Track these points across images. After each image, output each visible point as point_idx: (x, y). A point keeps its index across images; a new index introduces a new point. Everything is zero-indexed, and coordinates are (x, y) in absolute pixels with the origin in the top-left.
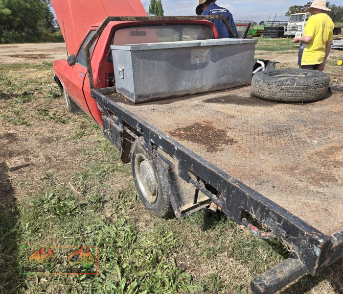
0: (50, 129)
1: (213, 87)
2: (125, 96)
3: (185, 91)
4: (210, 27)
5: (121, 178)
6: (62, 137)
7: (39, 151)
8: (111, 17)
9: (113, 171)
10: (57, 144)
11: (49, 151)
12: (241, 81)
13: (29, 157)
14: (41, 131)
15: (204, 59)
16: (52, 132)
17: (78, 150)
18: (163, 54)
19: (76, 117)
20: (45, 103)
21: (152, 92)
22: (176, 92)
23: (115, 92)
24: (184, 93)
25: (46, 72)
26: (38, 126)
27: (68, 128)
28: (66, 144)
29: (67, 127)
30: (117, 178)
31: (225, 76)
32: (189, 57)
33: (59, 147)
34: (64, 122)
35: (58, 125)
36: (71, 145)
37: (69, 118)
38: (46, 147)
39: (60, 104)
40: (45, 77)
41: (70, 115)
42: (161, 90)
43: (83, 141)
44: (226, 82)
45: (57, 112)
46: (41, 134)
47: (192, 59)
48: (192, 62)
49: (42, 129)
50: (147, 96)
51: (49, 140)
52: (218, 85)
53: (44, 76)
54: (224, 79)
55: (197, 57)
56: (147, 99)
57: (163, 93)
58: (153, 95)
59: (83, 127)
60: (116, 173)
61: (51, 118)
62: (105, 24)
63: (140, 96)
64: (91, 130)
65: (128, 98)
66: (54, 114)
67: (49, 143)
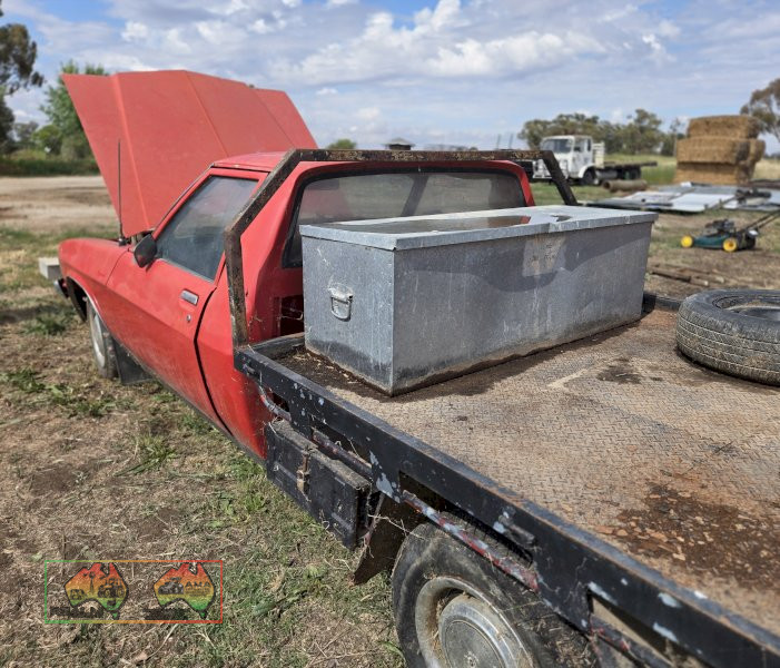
0: (57, 436)
1: (568, 332)
2: (344, 367)
3: (509, 347)
4: (515, 177)
5: (334, 623)
6: (102, 465)
7: (35, 520)
8: (304, 151)
9: (303, 594)
10: (89, 493)
11: (69, 521)
12: (621, 314)
13: (6, 551)
14: (30, 447)
15: (550, 264)
16: (66, 446)
17: (165, 512)
18: (468, 257)
19: (127, 394)
20: (24, 349)
21: (434, 359)
22: (488, 353)
23: (302, 349)
24: (507, 354)
25: (13, 255)
26: (17, 427)
27: (113, 432)
28: (120, 493)
29: (111, 430)
30: (321, 622)
31: (591, 304)
32: (518, 259)
33: (100, 503)
34: (95, 414)
35: (81, 425)
36: (134, 495)
37: (108, 398)
38: (55, 506)
39: (71, 351)
40: (11, 271)
41: (107, 386)
42: (455, 353)
43: (172, 477)
44: (594, 319)
45: (70, 378)
46: (33, 459)
47: (525, 265)
48: (526, 273)
49: (29, 438)
50: (422, 372)
51: (59, 480)
52: (577, 327)
53: (7, 266)
54: (589, 312)
55: (535, 258)
56: (421, 379)
57: (461, 358)
58: (437, 367)
59: (159, 427)
60: (312, 602)
61: (56, 401)
62: (287, 169)
63: (404, 374)
64: (185, 436)
65: (357, 373)
66: (61, 387)
67: (64, 488)
